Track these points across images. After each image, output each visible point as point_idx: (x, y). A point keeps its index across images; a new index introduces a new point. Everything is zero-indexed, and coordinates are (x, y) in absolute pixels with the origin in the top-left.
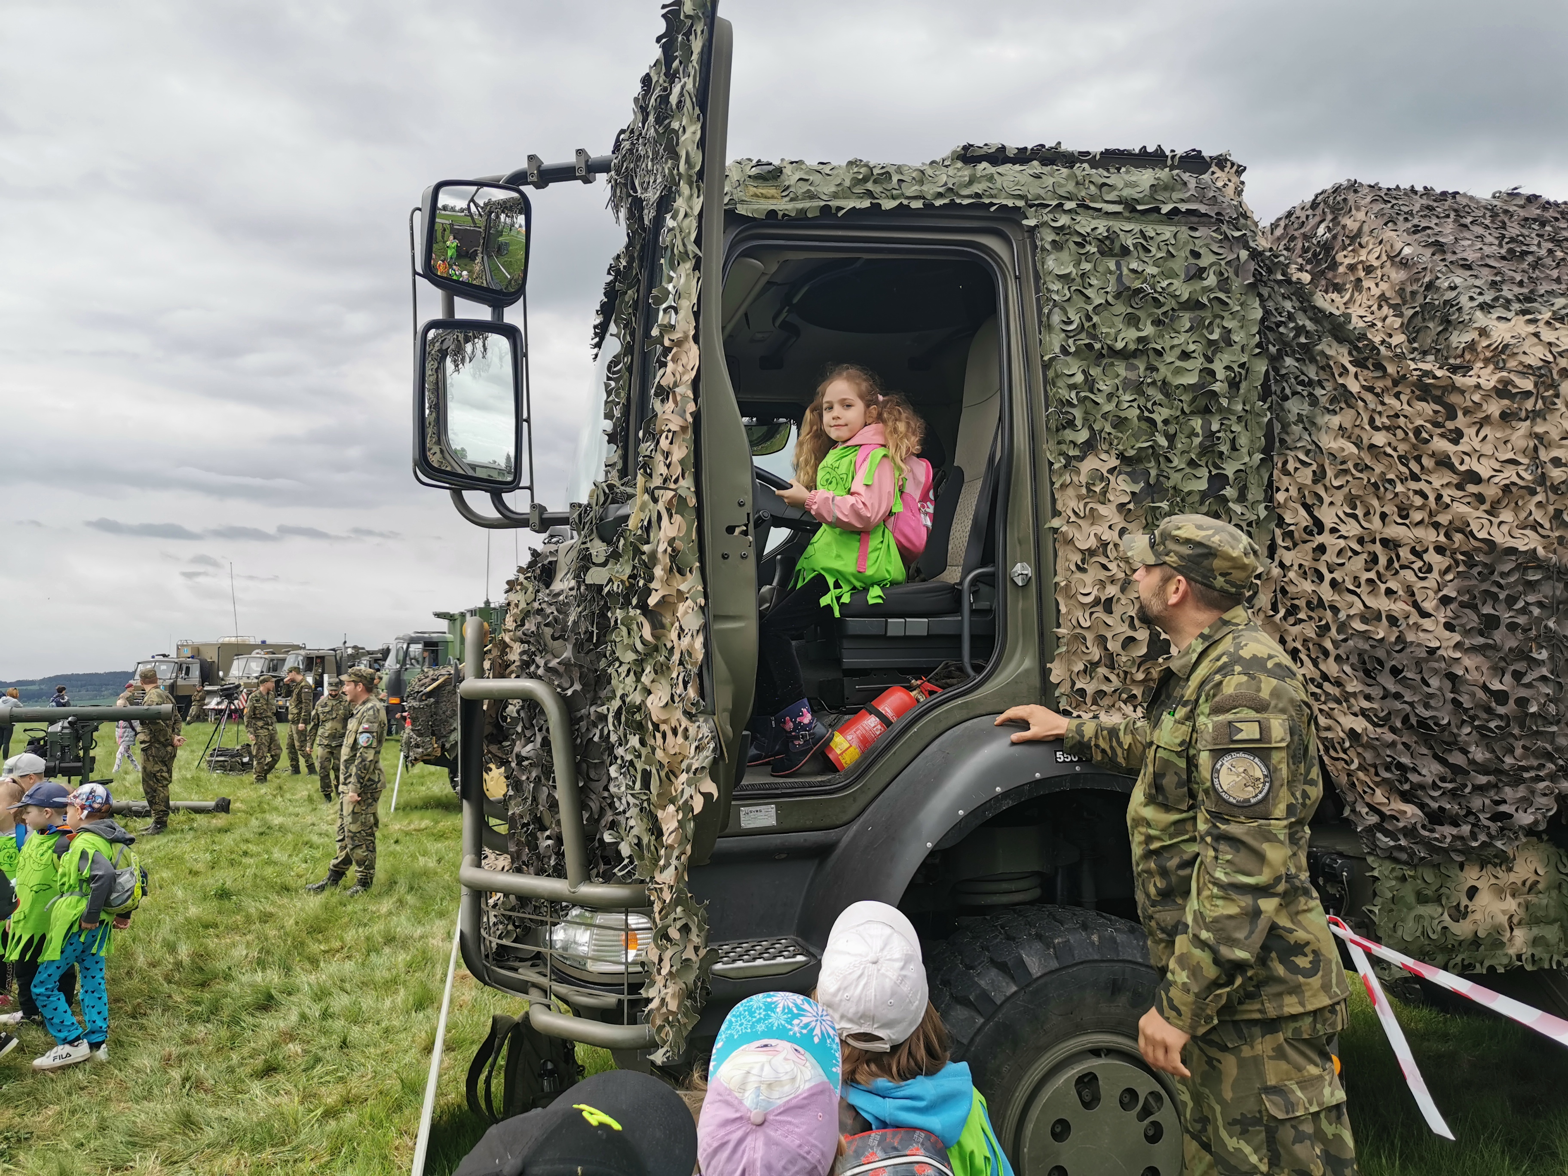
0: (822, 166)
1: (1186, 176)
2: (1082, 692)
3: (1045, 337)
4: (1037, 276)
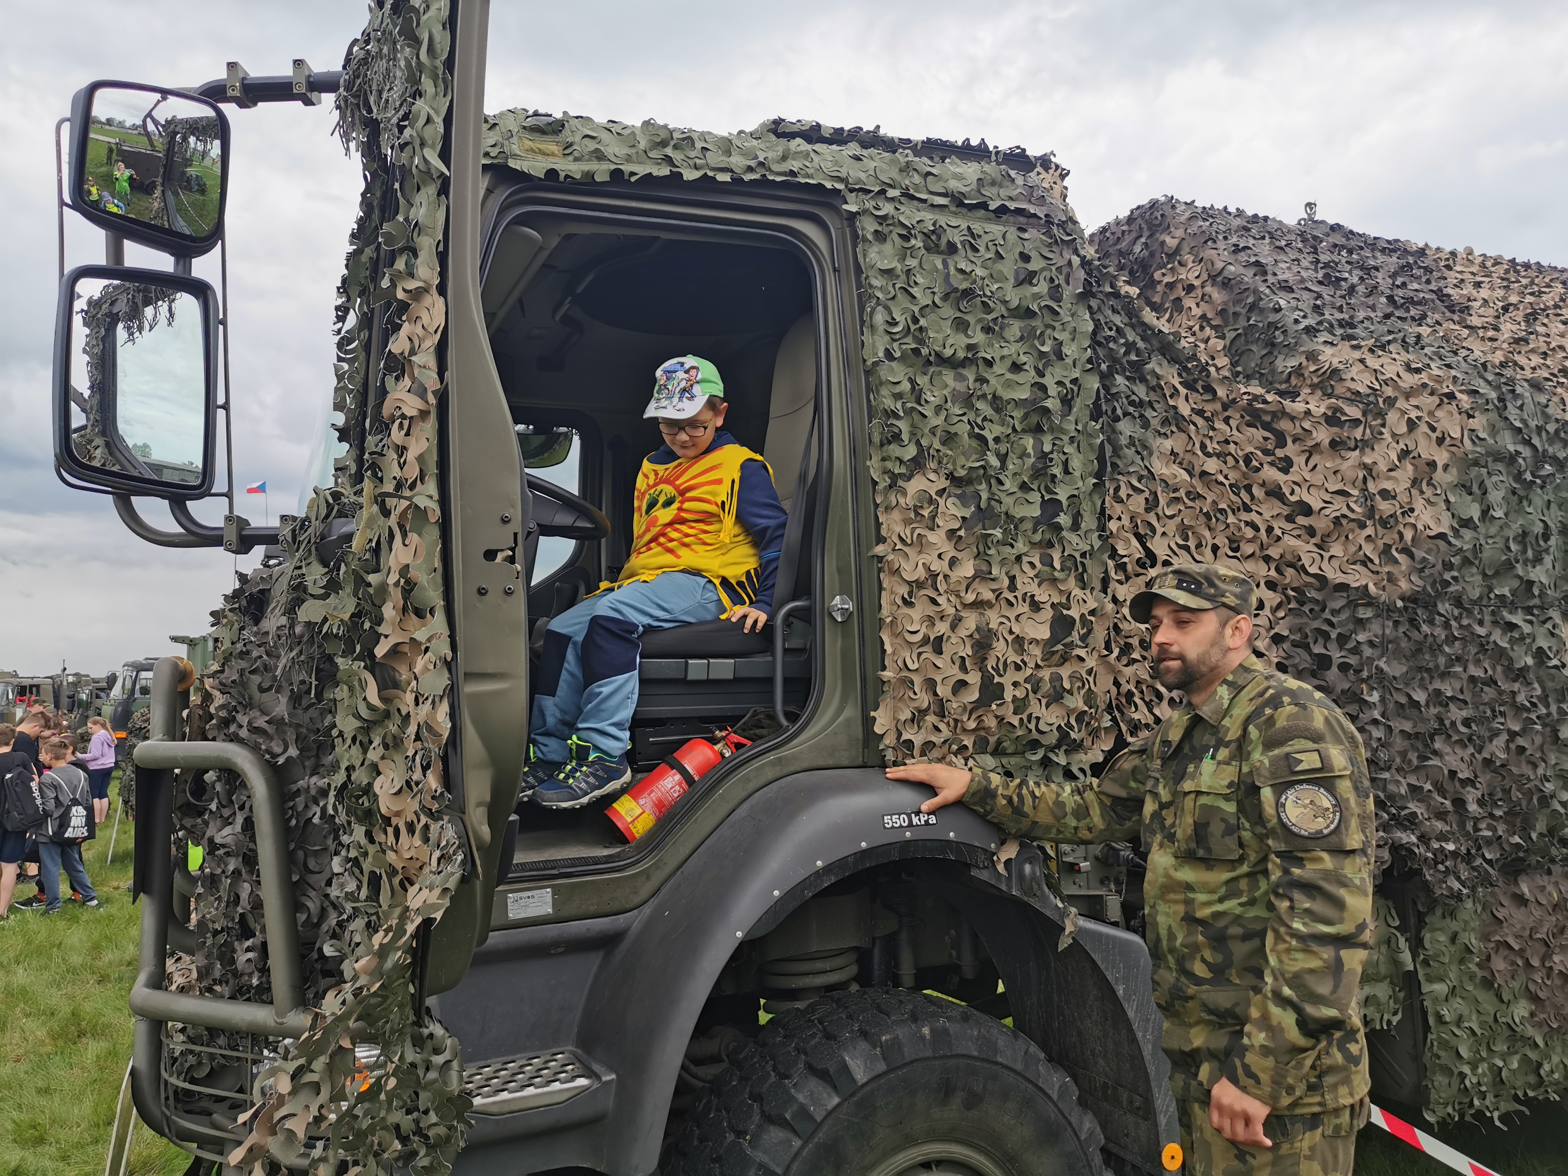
0: (611, 124)
1: (1013, 173)
2: (909, 744)
3: (867, 338)
4: (859, 270)
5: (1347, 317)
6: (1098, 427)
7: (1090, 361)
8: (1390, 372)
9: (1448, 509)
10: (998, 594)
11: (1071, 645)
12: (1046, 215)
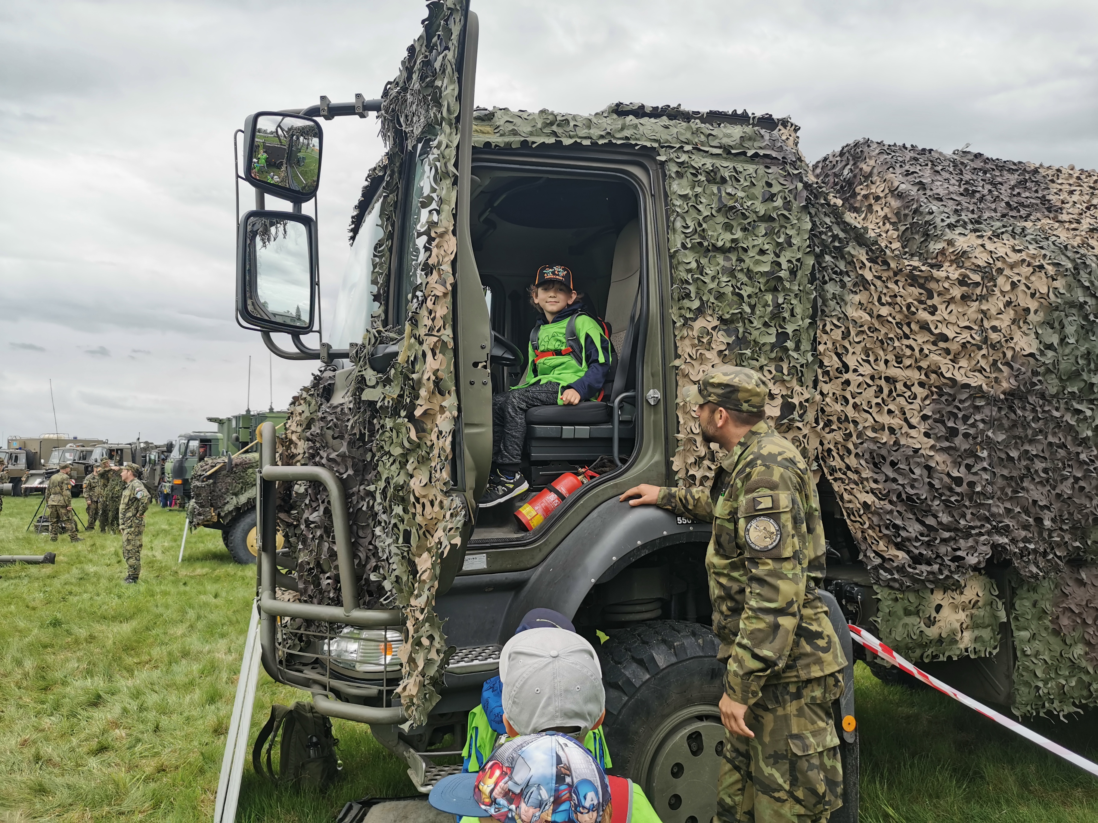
0: (521, 113)
1: (762, 132)
2: (693, 477)
3: (671, 236)
4: (666, 195)
5: (975, 216)
6: (813, 288)
7: (809, 246)
8: (1001, 251)
9: (1037, 338)
11: (793, 420)
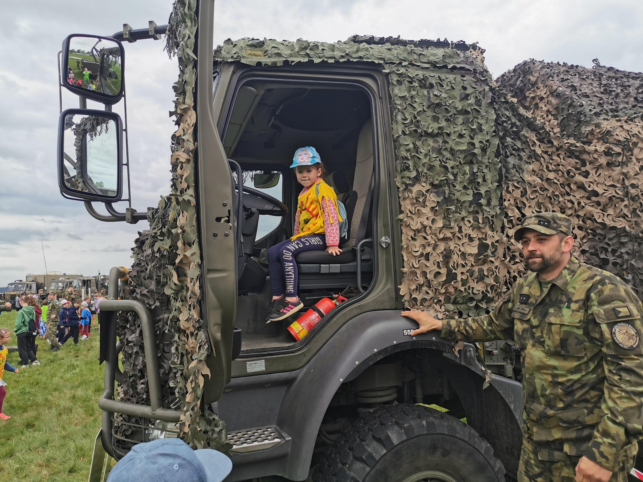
0: (284, 42)
1: (459, 52)
2: (415, 299)
3: (394, 126)
4: (390, 97)
5: (614, 107)
6: (498, 160)
7: (494, 132)
8: (635, 130)
10: (454, 234)
11: (487, 256)
12: (474, 69)
